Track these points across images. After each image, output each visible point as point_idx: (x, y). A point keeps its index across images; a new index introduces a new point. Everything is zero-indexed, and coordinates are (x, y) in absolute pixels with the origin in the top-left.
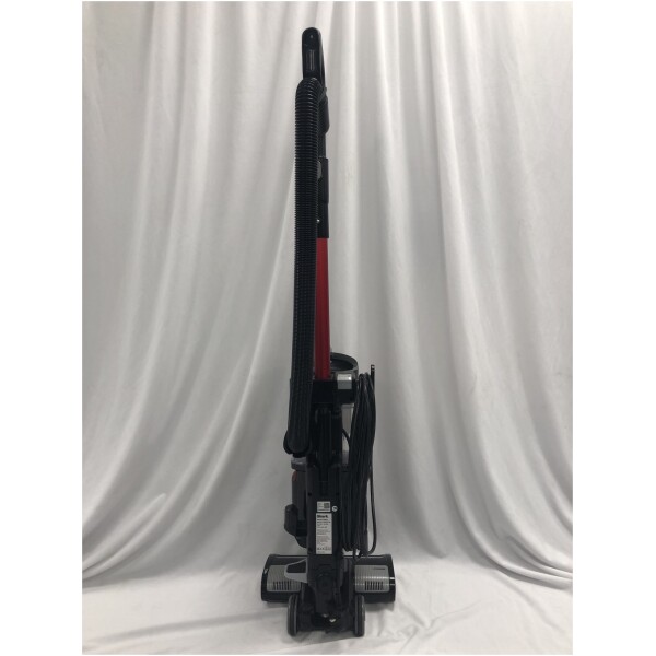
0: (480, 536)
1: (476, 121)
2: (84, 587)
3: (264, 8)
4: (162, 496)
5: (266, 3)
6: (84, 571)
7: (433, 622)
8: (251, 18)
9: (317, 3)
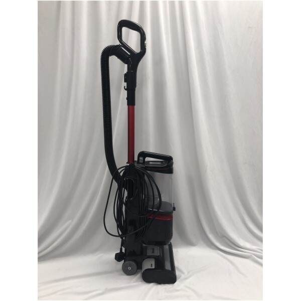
0: (211, 236)
2: (38, 261)
3: (109, 3)
4: (70, 221)
5: (110, 1)
6: (38, 253)
7: (188, 272)
8: (103, 9)
9: (132, 1)
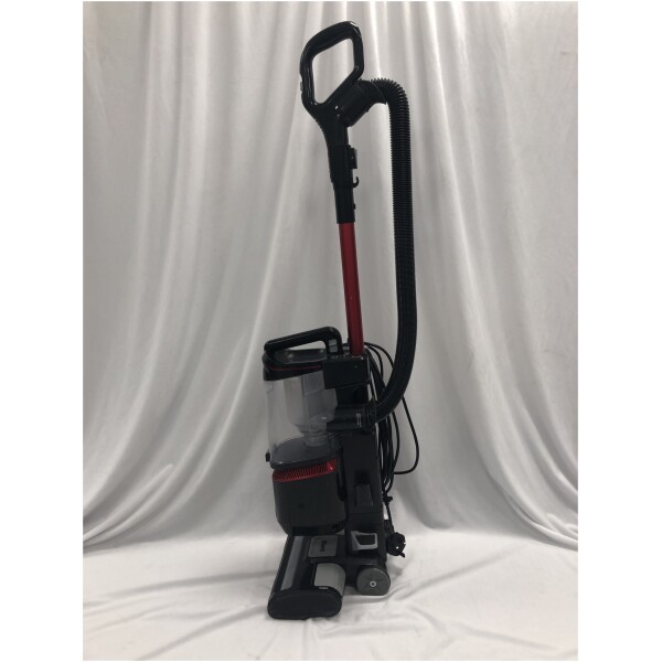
1: (465, 107)
4: (170, 466)
